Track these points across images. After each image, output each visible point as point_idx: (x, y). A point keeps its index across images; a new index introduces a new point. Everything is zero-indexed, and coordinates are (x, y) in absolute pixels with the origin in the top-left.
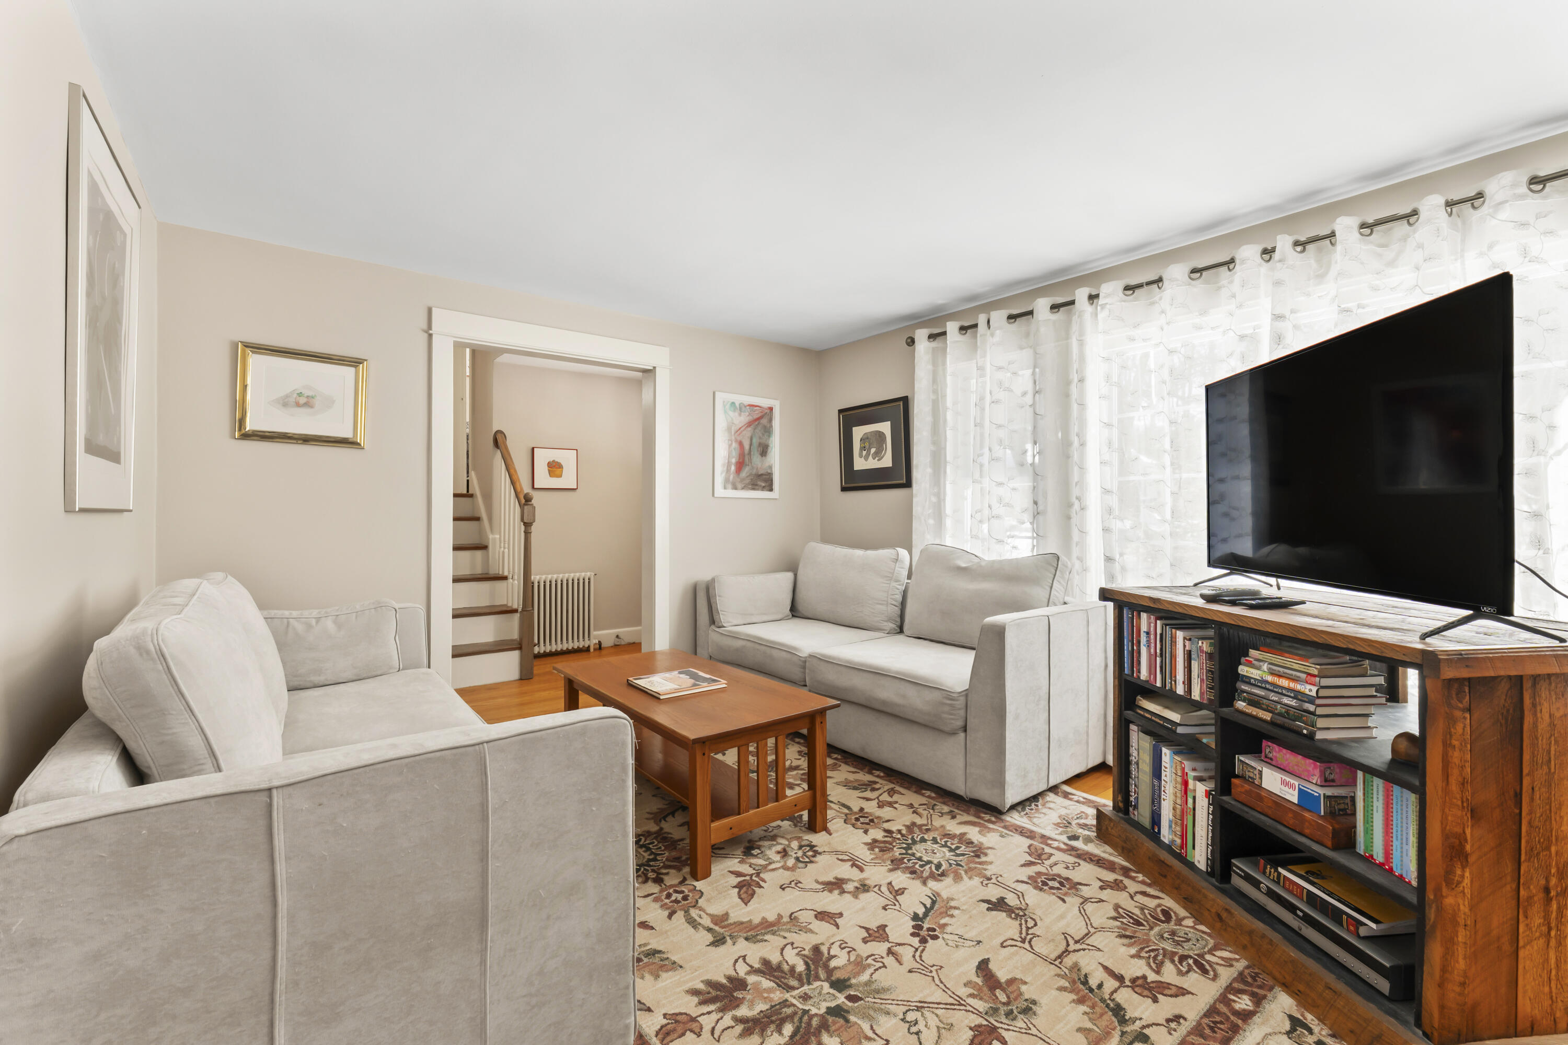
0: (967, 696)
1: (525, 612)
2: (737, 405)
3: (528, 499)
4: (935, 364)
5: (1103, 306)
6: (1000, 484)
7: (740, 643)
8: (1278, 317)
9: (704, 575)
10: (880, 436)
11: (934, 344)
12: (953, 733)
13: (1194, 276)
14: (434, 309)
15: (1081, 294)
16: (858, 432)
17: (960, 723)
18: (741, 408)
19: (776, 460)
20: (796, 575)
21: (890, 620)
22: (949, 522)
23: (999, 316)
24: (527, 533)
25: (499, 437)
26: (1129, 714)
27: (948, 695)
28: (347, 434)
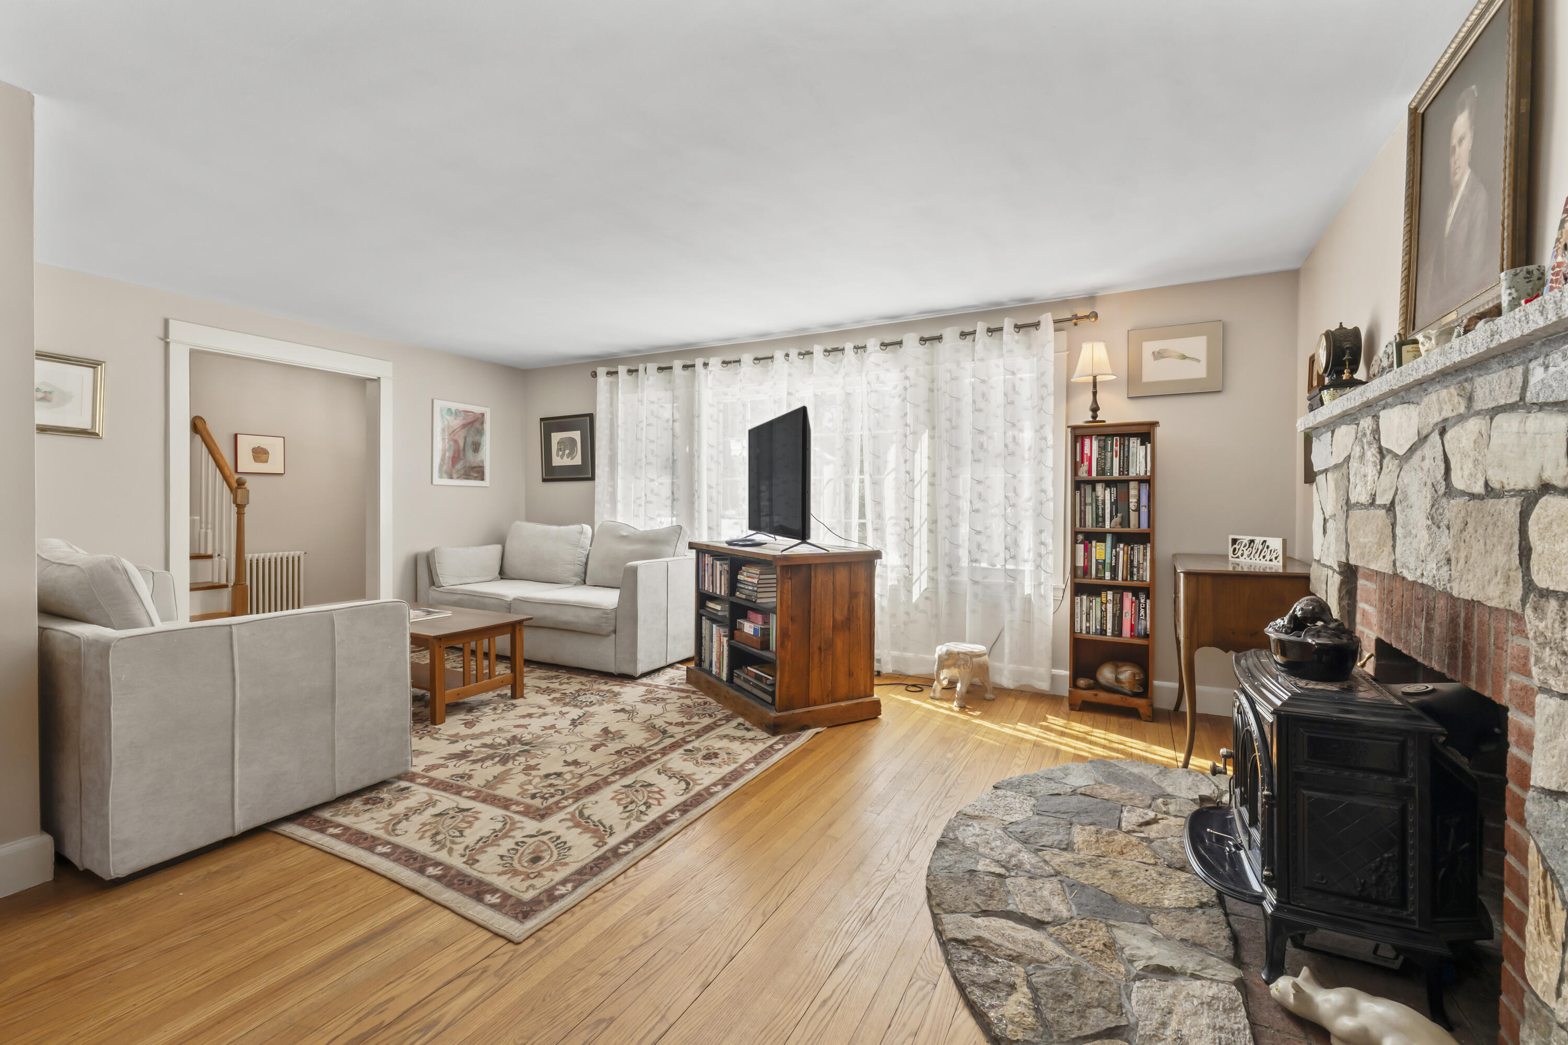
0: (616, 611)
1: (239, 586)
2: (453, 411)
3: (241, 483)
4: (611, 393)
5: (711, 371)
6: (652, 480)
7: (458, 597)
8: (789, 394)
9: (425, 548)
10: (573, 441)
11: (611, 379)
12: (607, 635)
13: (756, 362)
14: (171, 321)
15: (699, 362)
16: (556, 437)
17: (612, 628)
18: (457, 413)
19: (487, 455)
20: (504, 547)
21: (576, 575)
22: (620, 506)
23: (652, 367)
24: (240, 515)
25: (198, 422)
26: (702, 611)
27: (604, 611)
28: (87, 425)
